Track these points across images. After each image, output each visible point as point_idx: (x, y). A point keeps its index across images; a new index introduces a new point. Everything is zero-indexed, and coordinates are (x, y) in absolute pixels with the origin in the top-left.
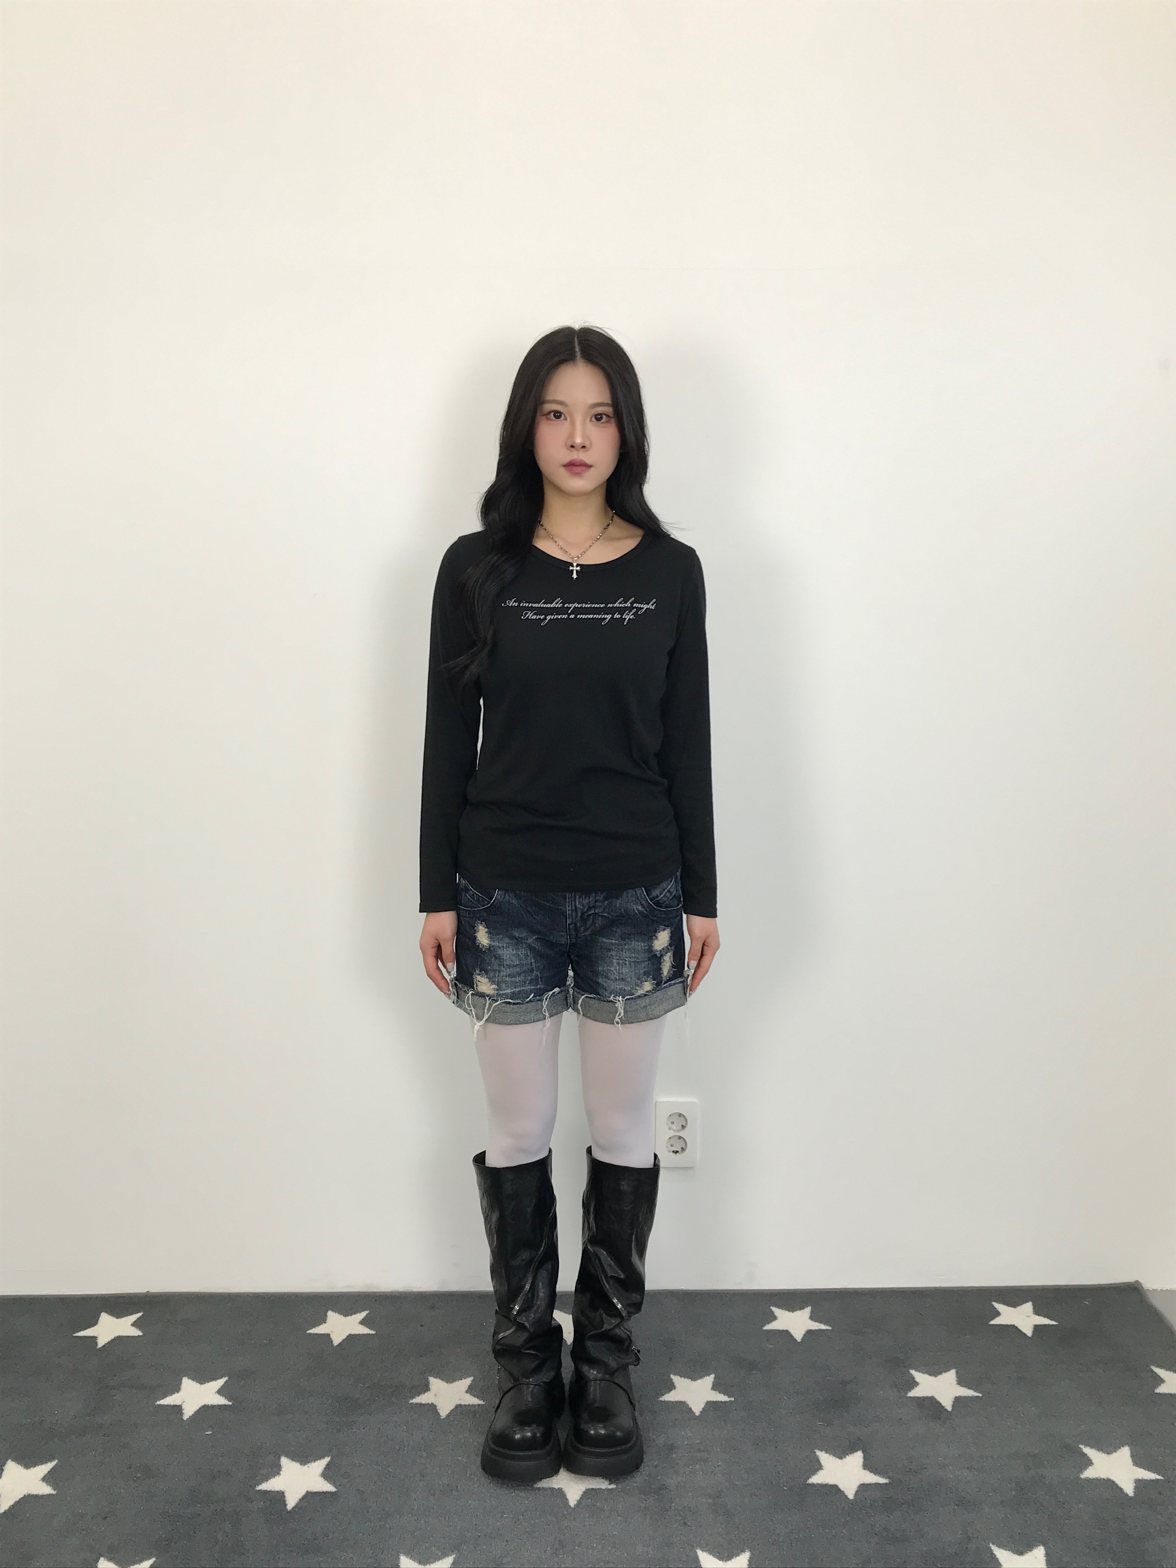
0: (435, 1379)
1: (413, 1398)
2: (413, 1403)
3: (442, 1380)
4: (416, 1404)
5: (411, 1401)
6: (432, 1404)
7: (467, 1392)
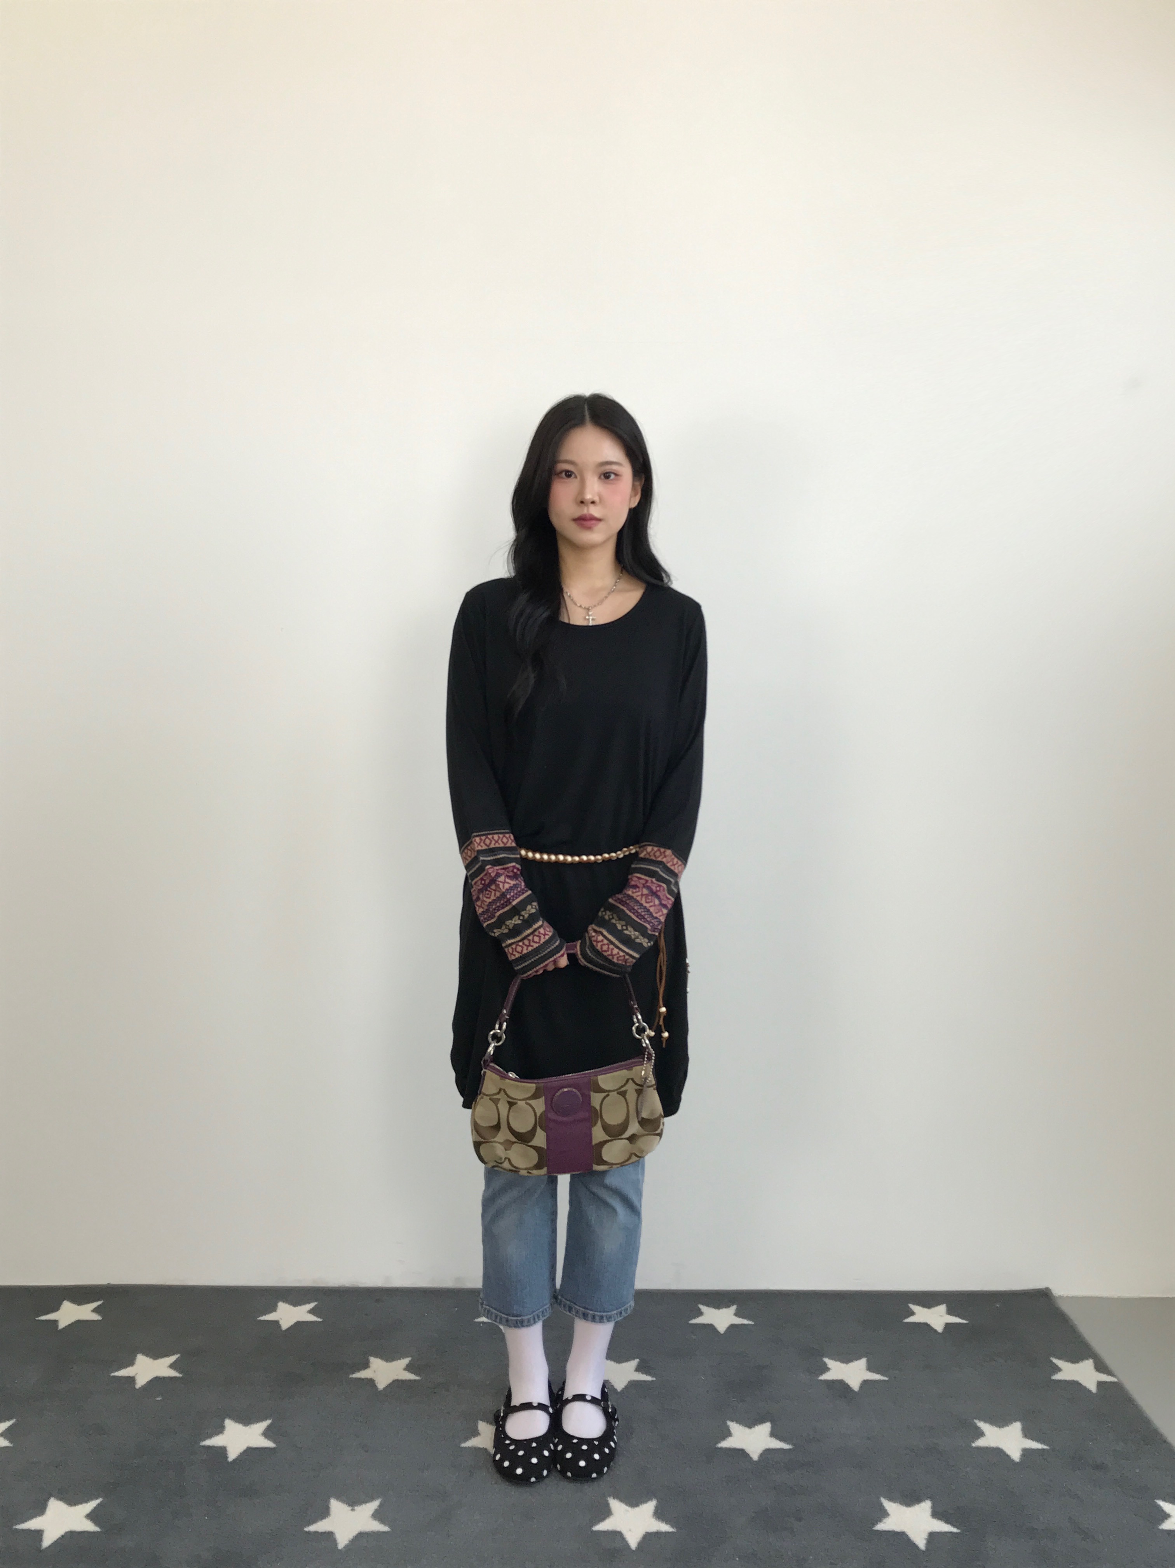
0: (375, 1358)
1: (354, 1373)
3: (382, 1359)
4: (356, 1379)
5: (353, 1376)
6: (371, 1379)
7: (405, 1369)
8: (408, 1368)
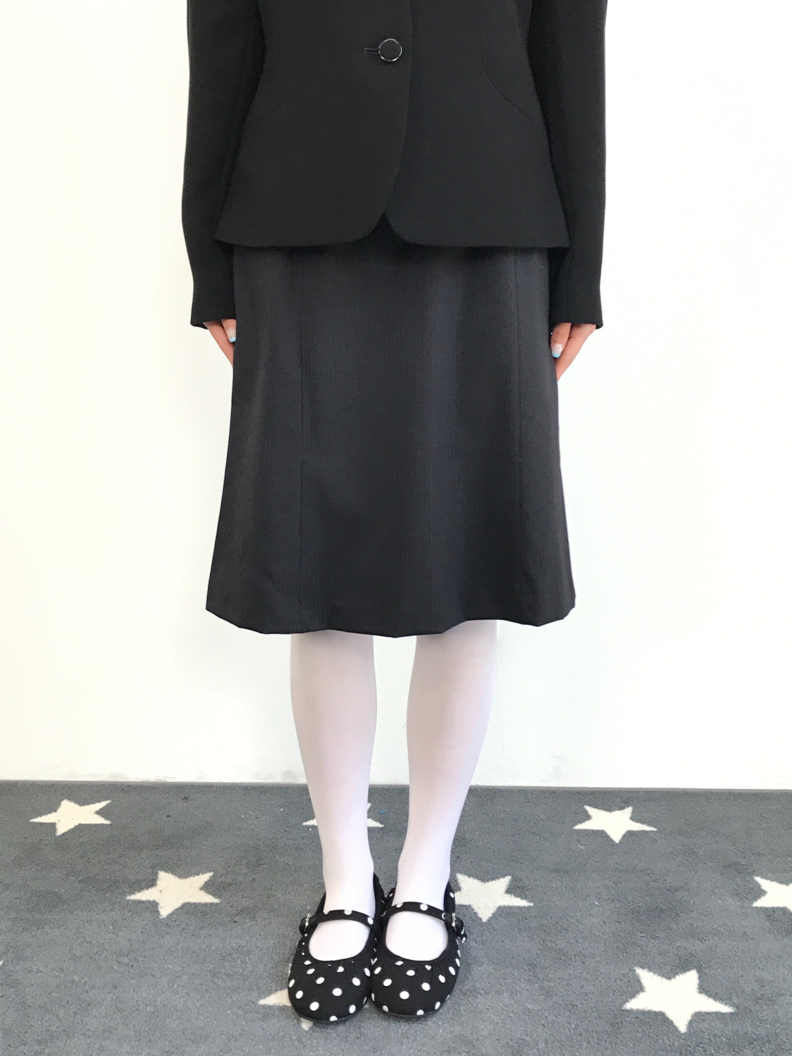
0: (166, 874)
2: (129, 900)
3: (174, 874)
4: (134, 901)
5: (129, 898)
7: (201, 889)
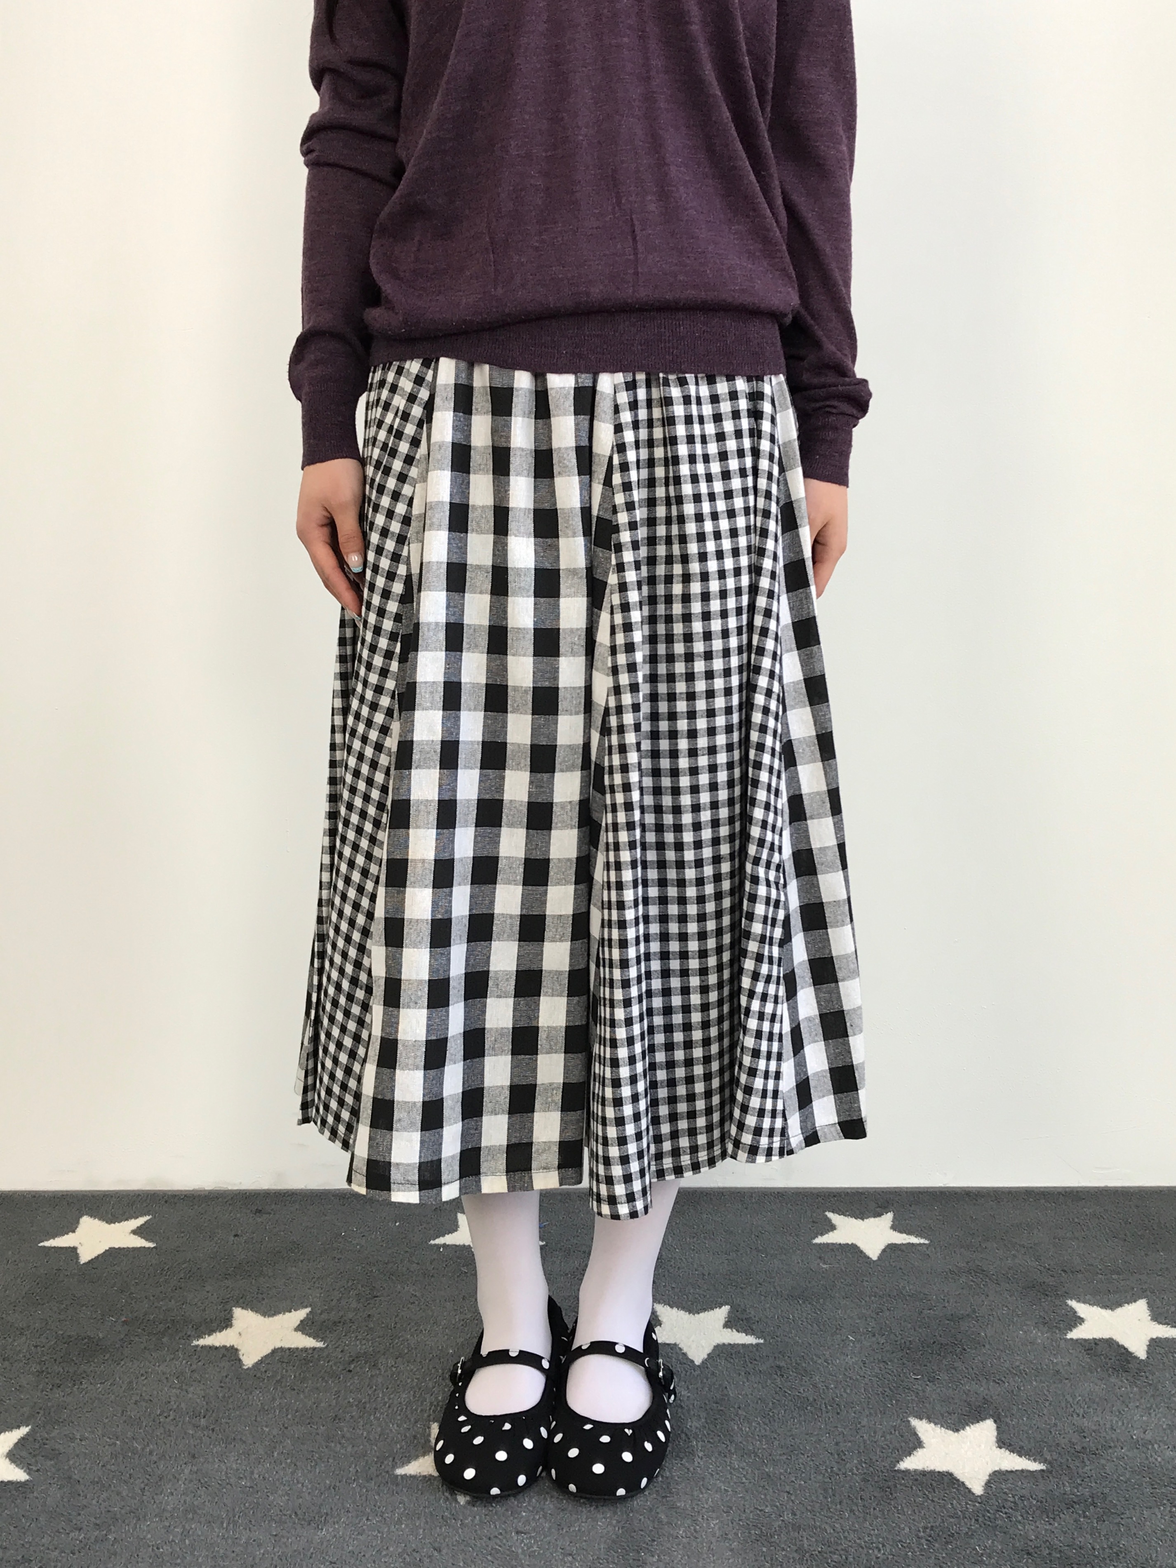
0: (245, 1312)
1: (199, 1337)
2: (197, 1346)
3: (256, 1312)
4: (203, 1347)
5: (195, 1343)
6: (232, 1347)
7: (297, 1329)
8: (303, 1327)
